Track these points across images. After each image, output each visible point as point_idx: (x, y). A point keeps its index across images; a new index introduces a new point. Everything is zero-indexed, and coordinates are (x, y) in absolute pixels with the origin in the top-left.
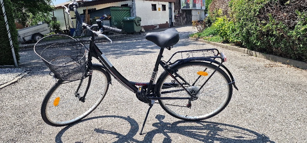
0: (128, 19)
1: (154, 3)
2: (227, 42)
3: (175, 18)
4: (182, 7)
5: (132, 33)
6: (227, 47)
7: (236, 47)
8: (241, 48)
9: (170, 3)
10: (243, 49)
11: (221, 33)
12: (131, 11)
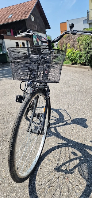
0: (2, 53)
1: (17, 41)
2: (74, 64)
3: (31, 52)
4: (34, 44)
5: (6, 63)
6: (76, 67)
7: (82, 66)
8: (85, 66)
9: (27, 41)
10: (87, 67)
11: (71, 58)
12: (2, 47)
